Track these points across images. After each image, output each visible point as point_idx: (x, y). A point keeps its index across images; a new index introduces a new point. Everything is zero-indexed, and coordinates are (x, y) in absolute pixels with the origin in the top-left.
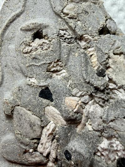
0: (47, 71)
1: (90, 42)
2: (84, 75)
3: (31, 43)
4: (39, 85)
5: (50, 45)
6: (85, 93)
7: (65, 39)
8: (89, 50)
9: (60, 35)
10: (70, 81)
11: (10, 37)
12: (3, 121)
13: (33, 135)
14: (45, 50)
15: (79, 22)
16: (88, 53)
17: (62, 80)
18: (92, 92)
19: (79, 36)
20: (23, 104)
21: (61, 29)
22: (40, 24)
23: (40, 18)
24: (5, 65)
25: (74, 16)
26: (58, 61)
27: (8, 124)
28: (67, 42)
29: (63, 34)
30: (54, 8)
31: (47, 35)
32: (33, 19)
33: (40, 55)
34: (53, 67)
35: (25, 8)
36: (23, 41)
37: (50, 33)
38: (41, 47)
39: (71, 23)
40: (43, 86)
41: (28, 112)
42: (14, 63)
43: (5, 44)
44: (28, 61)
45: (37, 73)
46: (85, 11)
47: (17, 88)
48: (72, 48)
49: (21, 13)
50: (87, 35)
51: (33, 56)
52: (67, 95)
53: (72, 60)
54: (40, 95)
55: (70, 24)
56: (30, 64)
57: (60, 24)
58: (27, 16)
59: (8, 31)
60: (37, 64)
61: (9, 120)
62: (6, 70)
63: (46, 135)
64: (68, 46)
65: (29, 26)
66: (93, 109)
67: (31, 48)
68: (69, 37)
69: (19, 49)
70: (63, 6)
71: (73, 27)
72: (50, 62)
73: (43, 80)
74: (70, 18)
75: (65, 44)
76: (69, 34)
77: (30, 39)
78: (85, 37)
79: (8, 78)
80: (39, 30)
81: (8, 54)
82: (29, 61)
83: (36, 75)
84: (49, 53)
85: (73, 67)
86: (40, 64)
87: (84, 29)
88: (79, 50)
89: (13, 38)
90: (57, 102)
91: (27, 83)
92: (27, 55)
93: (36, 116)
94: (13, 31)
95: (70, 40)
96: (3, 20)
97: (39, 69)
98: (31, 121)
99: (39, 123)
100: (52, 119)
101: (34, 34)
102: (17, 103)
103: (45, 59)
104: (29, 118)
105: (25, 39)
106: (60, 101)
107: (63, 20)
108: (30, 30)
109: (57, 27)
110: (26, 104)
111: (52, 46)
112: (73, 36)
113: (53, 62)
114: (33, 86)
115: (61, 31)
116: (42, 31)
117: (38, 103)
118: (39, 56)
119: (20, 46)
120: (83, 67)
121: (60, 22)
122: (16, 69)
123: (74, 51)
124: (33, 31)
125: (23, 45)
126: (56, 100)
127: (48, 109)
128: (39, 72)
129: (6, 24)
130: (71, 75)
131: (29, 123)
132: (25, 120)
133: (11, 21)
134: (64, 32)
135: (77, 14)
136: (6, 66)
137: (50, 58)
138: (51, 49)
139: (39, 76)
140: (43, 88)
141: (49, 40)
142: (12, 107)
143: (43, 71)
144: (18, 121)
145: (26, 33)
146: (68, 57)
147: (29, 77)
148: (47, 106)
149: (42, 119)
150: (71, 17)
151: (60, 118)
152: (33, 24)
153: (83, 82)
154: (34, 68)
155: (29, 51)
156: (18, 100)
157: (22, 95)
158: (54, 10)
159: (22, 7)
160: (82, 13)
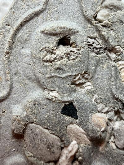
0: (72, 84)
1: (121, 54)
2: (114, 90)
3: (55, 50)
4: (63, 100)
5: (78, 54)
6: (111, 108)
7: (93, 49)
8: (120, 63)
9: (89, 43)
10: (95, 95)
11: (24, 39)
12: (9, 140)
13: (50, 158)
14: (72, 60)
15: (111, 32)
16: (118, 66)
17: (87, 94)
18: (120, 108)
19: (111, 47)
20: (39, 122)
21: (90, 36)
22: (69, 29)
23: (66, 21)
24: (15, 72)
25: (108, 24)
26: (85, 73)
27: (15, 143)
28: (95, 52)
29: (92, 43)
30: (86, 11)
31: (75, 43)
32: (57, 21)
33: (65, 65)
34: (79, 79)
35: (46, 6)
36: (45, 46)
37: (79, 41)
38: (67, 56)
39: (105, 31)
40: (67, 102)
41: (46, 131)
42: (28, 71)
43: (16, 47)
44: (49, 71)
45: (60, 86)
46: (120, 20)
47: (32, 102)
48: (101, 59)
49: (42, 11)
50: (119, 47)
51: (57, 66)
52: (93, 112)
53: (99, 73)
54: (62, 111)
55: (103, 33)
56: (53, 75)
57: (89, 31)
58: (49, 16)
59: (21, 32)
60: (61, 76)
61: (17, 139)
62: (15, 78)
63: (67, 157)
64: (97, 56)
65: (55, 29)
66: (119, 127)
67: (55, 56)
68: (98, 47)
69: (37, 56)
70: (96, 11)
71: (106, 36)
72: (76, 74)
73: (66, 94)
74: (103, 26)
75: (93, 54)
76: (98, 43)
77: (54, 45)
78: (116, 49)
79: (18, 88)
80: (67, 35)
81: (19, 59)
82: (51, 71)
83: (59, 88)
84: (77, 63)
85: (100, 80)
86: (64, 75)
87: (117, 40)
88: (108, 62)
89: (28, 41)
90: (82, 119)
91: (46, 97)
92: (49, 64)
93: (56, 135)
94: (28, 33)
95: (98, 50)
96: (16, 17)
97: (63, 82)
98: (49, 141)
99: (59, 144)
100: (74, 138)
101: (59, 40)
102: (31, 120)
103: (72, 70)
104: (47, 138)
105: (47, 45)
106: (85, 119)
107: (93, 27)
108: (55, 35)
109: (86, 34)
110: (43, 122)
111: (80, 56)
112: (103, 46)
113: (80, 74)
114: (54, 101)
115: (89, 39)
116: (70, 37)
117: (59, 120)
118: (64, 67)
119: (39, 52)
120: (112, 82)
121: (89, 28)
122: (30, 79)
123: (102, 63)
124: (59, 36)
125: (44, 52)
126: (82, 117)
127: (71, 128)
128: (63, 85)
129: (20, 23)
130: (97, 89)
131: (45, 144)
132: (41, 140)
133: (27, 19)
134: (93, 40)
135: (112, 22)
136: (16, 74)
137: (77, 70)
138: (79, 59)
139: (62, 89)
140: (67, 104)
141: (77, 48)
142: (25, 125)
143: (68, 83)
144: (31, 142)
145: (49, 38)
146: (96, 68)
147: (49, 90)
148: (69, 125)
149: (63, 139)
150: (105, 25)
151: (84, 137)
152: (61, 28)
153: (111, 97)
154: (57, 80)
155: (52, 59)
156: (32, 117)
157: (38, 110)
158: (85, 14)
159: (44, 5)
160: (117, 22)
